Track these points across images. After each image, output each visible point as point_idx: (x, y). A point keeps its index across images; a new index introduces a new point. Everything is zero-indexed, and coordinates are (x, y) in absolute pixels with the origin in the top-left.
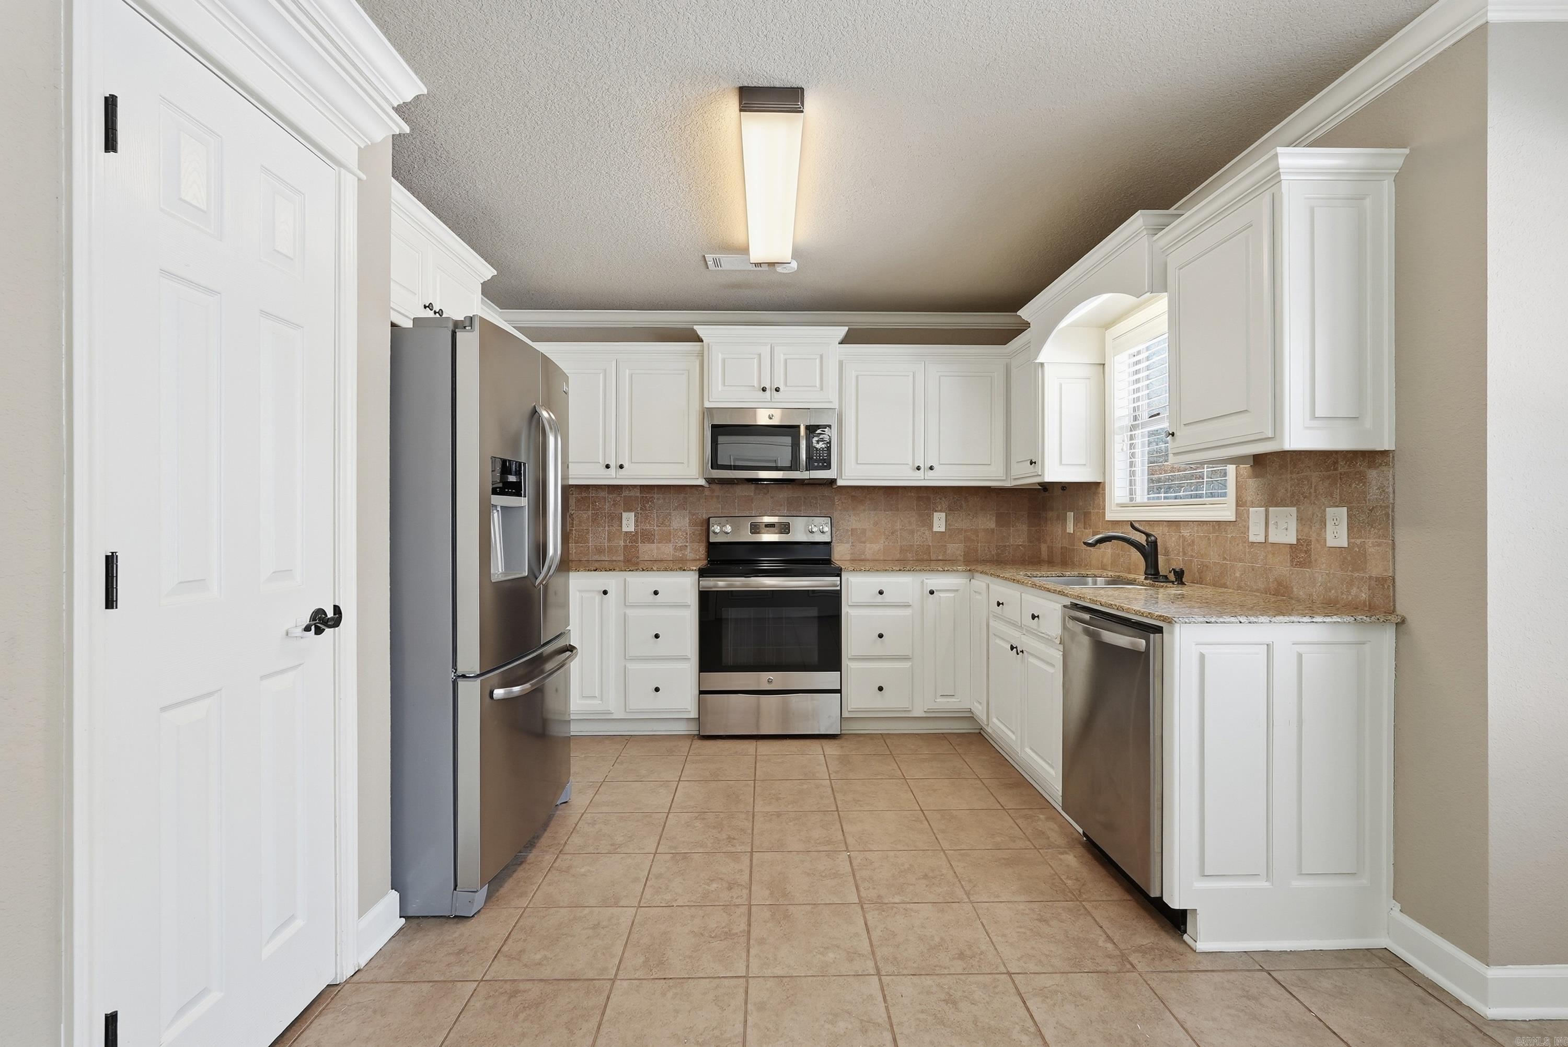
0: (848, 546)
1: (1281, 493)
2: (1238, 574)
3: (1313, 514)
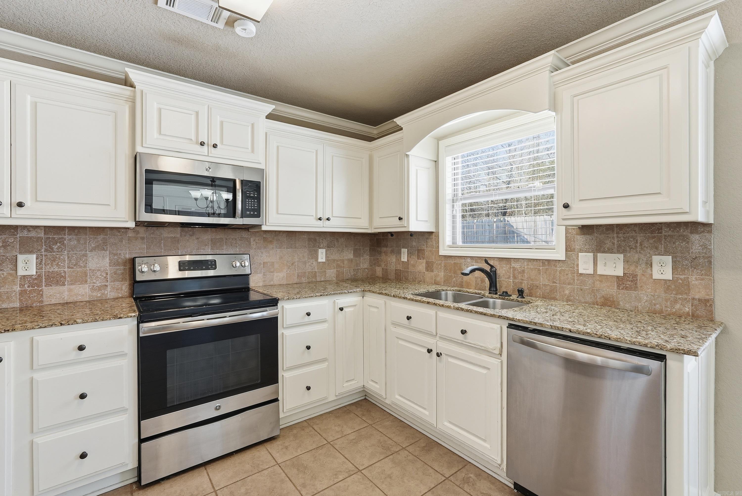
0: (260, 275)
1: (608, 244)
2: (567, 292)
3: (639, 259)
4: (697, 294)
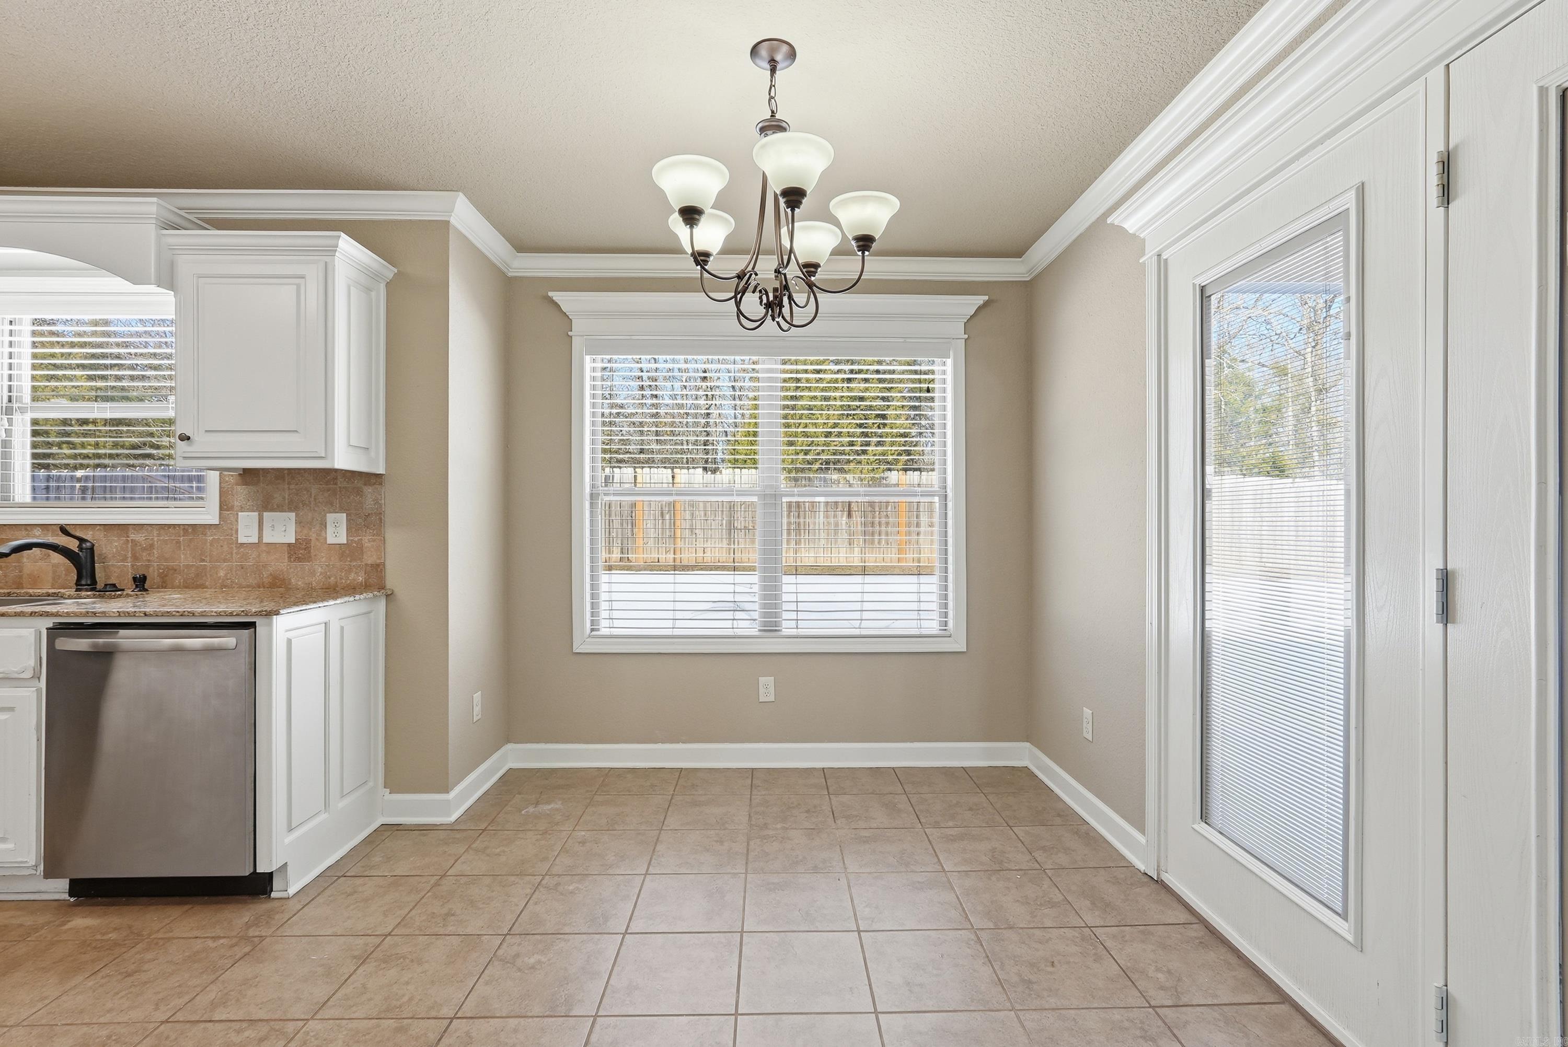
1: (278, 498)
2: (222, 574)
3: (313, 519)
4: (370, 558)
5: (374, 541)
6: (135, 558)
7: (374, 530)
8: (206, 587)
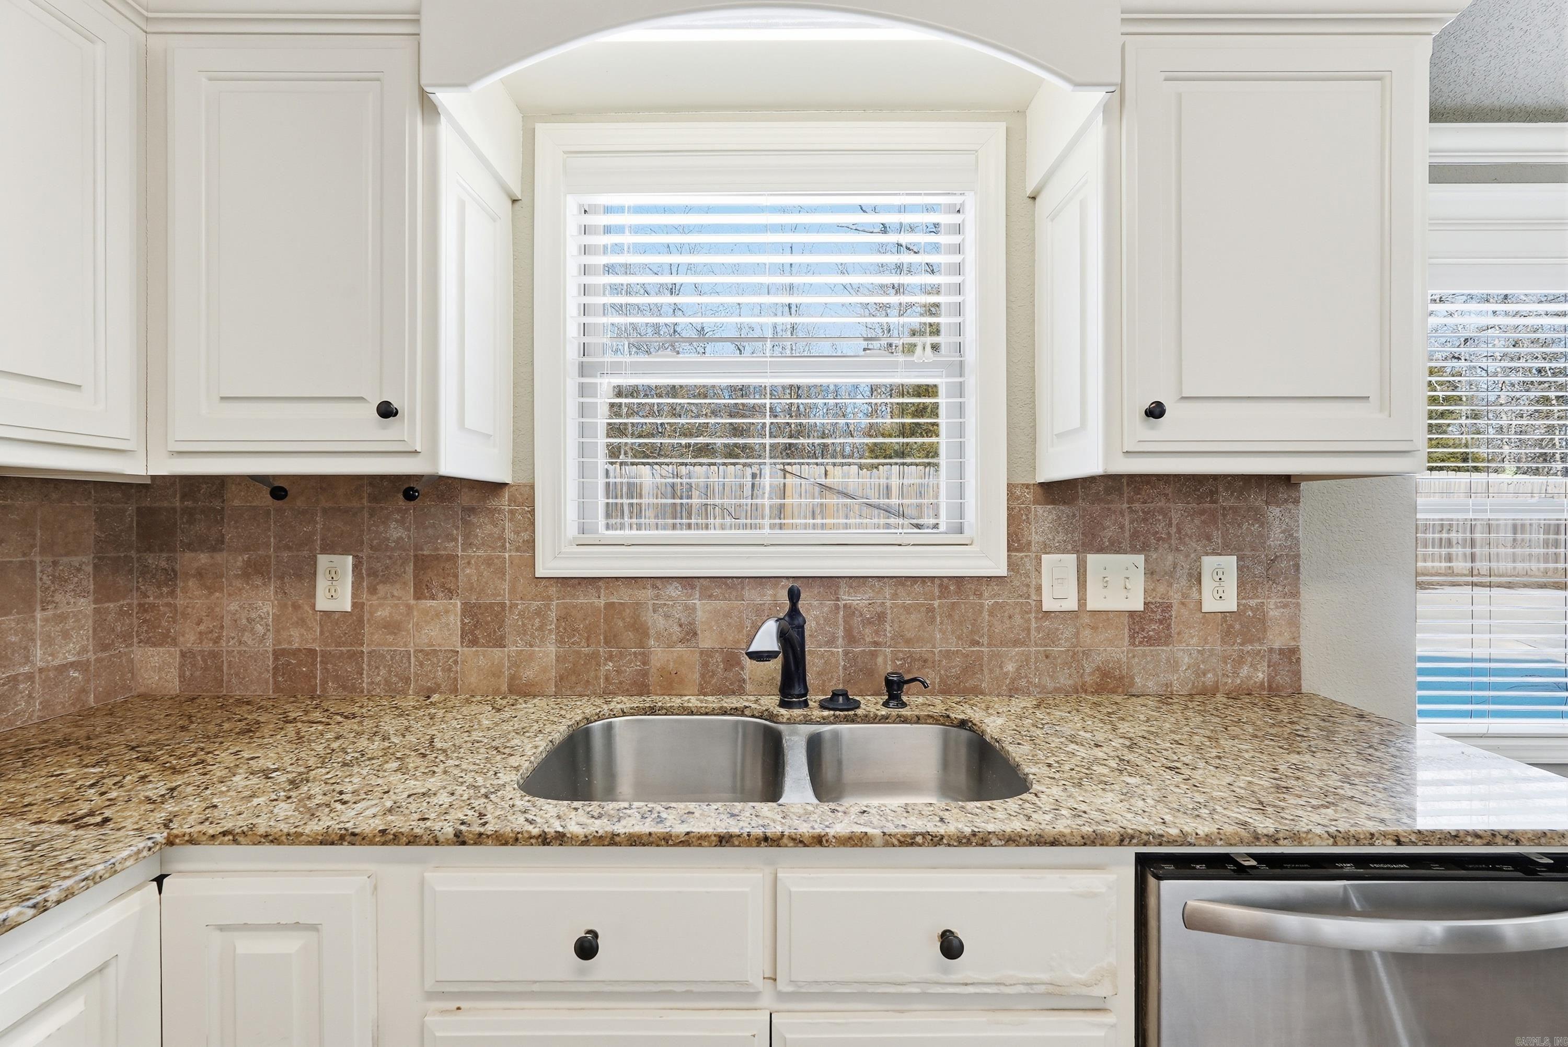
1: (1110, 531)
2: (1010, 667)
3: (1175, 566)
4: (1277, 639)
5: (1285, 606)
6: (851, 638)
7: (1284, 586)
8: (982, 693)
